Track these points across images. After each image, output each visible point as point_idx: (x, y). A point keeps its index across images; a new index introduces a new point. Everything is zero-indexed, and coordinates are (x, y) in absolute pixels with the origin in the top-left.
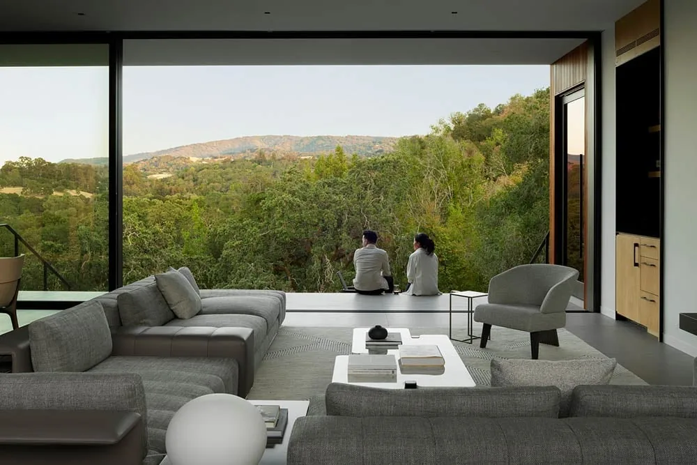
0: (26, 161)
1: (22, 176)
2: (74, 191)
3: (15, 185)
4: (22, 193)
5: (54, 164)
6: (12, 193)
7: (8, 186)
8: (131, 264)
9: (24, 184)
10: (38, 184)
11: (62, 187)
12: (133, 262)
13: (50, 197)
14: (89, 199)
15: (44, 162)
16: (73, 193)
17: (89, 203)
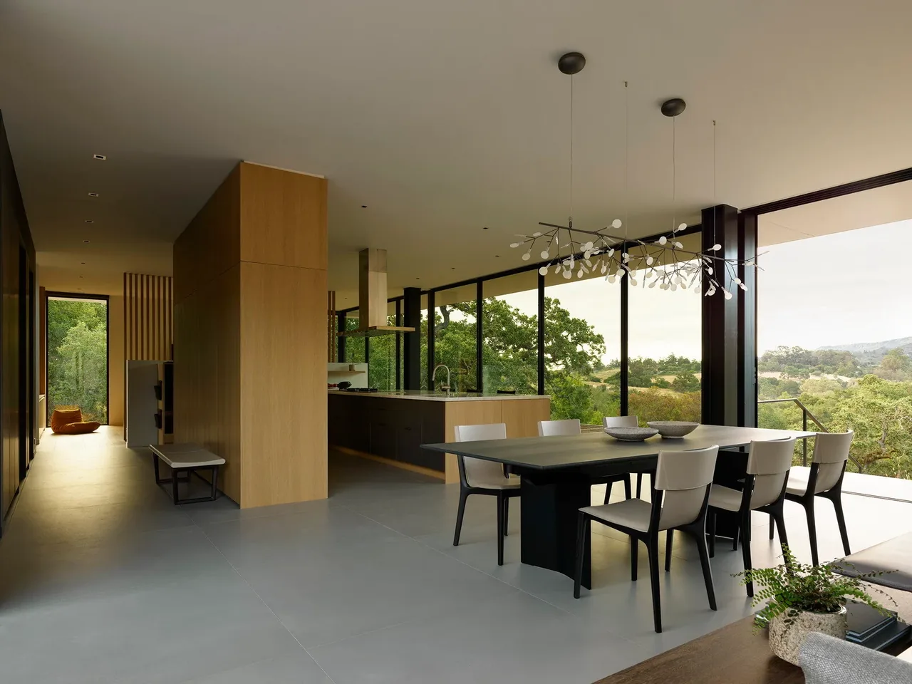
0: (784, 350)
1: (780, 363)
2: (832, 375)
3: (773, 370)
4: (780, 377)
5: (810, 352)
6: (772, 377)
7: (767, 371)
8: (903, 449)
9: (782, 370)
10: (795, 369)
11: (819, 372)
12: (906, 447)
13: (806, 380)
14: (847, 383)
15: (801, 350)
16: (831, 377)
17: (847, 386)
